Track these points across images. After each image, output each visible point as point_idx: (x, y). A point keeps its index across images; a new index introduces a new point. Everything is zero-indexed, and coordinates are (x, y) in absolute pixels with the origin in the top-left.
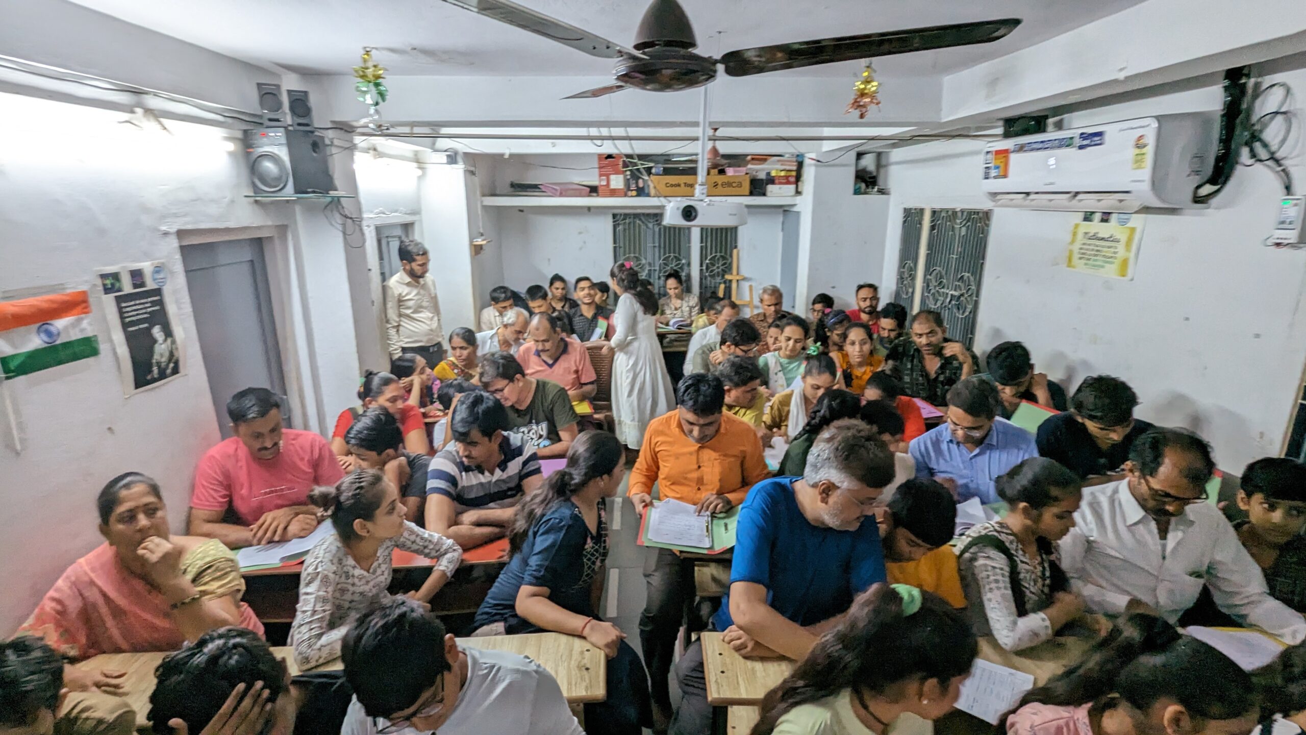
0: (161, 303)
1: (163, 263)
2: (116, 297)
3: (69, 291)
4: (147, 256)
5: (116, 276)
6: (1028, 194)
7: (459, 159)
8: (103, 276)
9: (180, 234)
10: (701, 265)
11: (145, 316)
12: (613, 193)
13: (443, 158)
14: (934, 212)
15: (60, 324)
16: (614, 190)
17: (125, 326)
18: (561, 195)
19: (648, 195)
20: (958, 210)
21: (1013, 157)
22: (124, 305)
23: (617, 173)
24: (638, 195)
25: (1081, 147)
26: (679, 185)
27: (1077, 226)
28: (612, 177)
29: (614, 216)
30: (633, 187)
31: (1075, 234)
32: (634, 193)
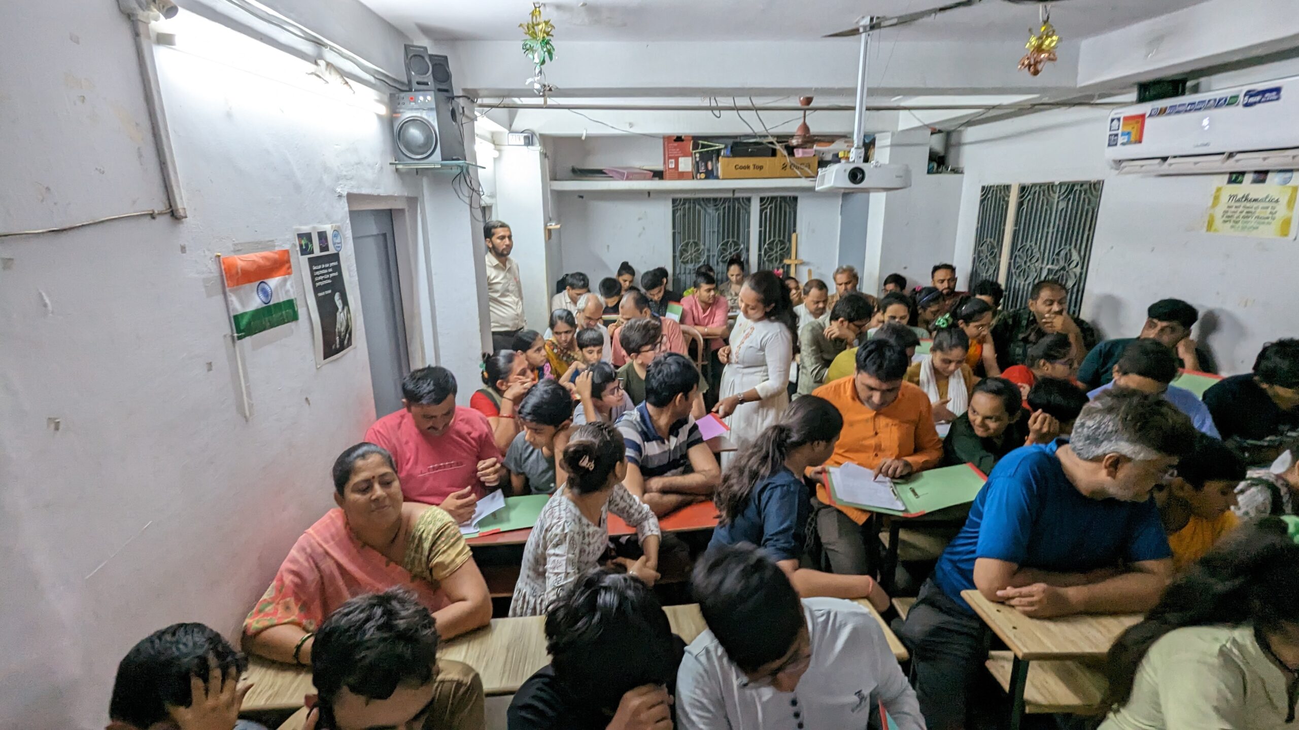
0: (338, 268)
1: (339, 227)
2: (309, 259)
3: (277, 249)
4: (329, 218)
5: (308, 236)
6: (1165, 159)
7: (536, 140)
8: (300, 236)
9: (351, 197)
10: (760, 250)
11: (329, 281)
12: (682, 176)
13: (520, 139)
14: (1023, 189)
15: (273, 283)
16: (683, 173)
17: (317, 290)
18: (628, 179)
19: (717, 178)
20: (1057, 183)
21: (1148, 122)
22: (315, 268)
23: (685, 155)
24: (707, 178)
25: (1247, 105)
26: (748, 167)
27: (1219, 190)
28: (681, 160)
29: (674, 201)
30: (702, 169)
31: (1216, 198)
32: (703, 176)
